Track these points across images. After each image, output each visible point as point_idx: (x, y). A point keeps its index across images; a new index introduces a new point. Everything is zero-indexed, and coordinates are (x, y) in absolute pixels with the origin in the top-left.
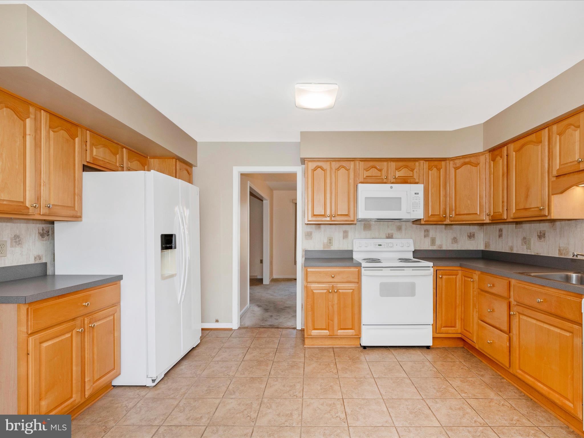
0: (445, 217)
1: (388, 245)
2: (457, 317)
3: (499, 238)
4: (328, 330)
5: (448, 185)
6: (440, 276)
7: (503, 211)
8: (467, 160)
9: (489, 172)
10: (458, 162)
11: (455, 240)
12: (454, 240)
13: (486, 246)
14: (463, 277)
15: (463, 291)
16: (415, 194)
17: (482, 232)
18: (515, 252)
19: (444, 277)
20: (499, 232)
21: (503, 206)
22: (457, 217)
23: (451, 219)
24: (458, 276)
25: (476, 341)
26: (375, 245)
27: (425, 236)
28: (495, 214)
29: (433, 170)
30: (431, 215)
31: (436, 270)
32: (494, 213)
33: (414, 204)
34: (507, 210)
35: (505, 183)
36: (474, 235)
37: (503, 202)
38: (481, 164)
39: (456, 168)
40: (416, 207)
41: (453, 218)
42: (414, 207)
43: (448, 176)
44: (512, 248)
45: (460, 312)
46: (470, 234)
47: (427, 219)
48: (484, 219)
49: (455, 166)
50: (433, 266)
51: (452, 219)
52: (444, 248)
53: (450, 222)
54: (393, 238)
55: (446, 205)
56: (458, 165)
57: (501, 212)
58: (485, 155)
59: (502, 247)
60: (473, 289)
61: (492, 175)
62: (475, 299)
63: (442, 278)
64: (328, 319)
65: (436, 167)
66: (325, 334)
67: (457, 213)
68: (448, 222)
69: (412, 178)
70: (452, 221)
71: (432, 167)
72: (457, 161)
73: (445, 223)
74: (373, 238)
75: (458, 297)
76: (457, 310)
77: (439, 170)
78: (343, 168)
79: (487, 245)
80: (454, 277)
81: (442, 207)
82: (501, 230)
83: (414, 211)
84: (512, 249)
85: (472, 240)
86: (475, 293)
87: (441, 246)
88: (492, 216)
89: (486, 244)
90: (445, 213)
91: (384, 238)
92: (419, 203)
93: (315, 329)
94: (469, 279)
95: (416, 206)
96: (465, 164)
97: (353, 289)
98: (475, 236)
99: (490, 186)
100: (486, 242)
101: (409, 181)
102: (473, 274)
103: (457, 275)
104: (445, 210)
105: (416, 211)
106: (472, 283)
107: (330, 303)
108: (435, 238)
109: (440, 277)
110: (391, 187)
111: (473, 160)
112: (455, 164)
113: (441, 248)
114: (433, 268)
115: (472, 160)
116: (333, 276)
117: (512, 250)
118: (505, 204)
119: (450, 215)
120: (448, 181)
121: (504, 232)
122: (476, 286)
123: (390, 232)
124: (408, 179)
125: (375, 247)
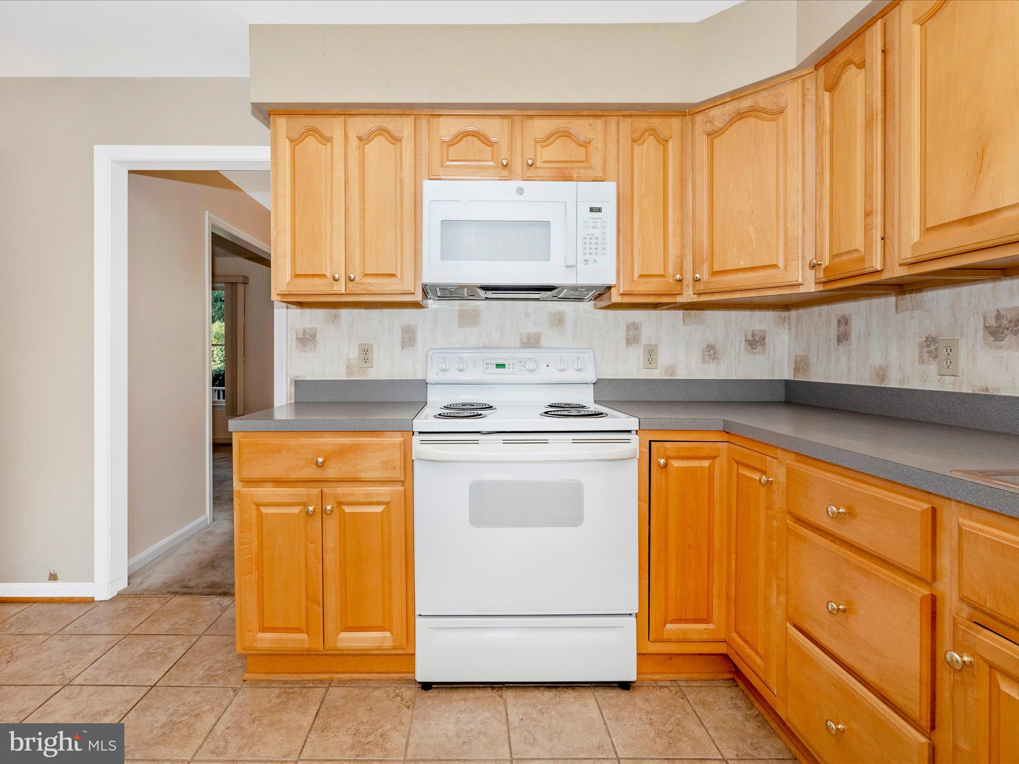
0: (680, 281)
1: (524, 366)
2: (715, 592)
3: (838, 344)
4: (308, 633)
5: (690, 188)
6: (662, 461)
7: (868, 245)
8: (745, 104)
9: (817, 128)
10: (719, 115)
11: (711, 352)
12: (707, 353)
13: (796, 370)
14: (735, 465)
15: (734, 509)
16: (592, 210)
17: (787, 331)
18: (893, 384)
19: (676, 464)
20: (839, 326)
21: (868, 229)
22: (717, 278)
23: (697, 289)
24: (717, 461)
25: (777, 688)
26: (486, 366)
27: (628, 343)
28: (837, 260)
29: (645, 144)
30: (641, 276)
31: (650, 441)
32: (833, 256)
33: (588, 241)
34: (883, 239)
35: (877, 148)
36: (763, 338)
37: (868, 214)
38: (789, 112)
39: (712, 135)
40: (593, 251)
41: (704, 283)
42: (588, 251)
43: (689, 162)
44: (882, 373)
45: (725, 574)
46: (754, 335)
47: (628, 288)
48: (800, 281)
49: (709, 128)
50: (638, 429)
51: (701, 287)
52: (682, 375)
53: (695, 296)
54: (540, 347)
55: (683, 247)
56: (718, 124)
57: (862, 250)
58: (803, 82)
59: (849, 369)
60: (767, 509)
61: (827, 138)
62: (775, 543)
63: (666, 466)
64: (307, 598)
65: (654, 132)
66: (297, 646)
67: (715, 269)
68: (688, 296)
69: (584, 164)
70: (699, 294)
71: (642, 135)
72: (715, 112)
73: (680, 299)
74: (484, 347)
75: (716, 528)
76: (716, 567)
77: (663, 142)
78: (381, 135)
79: (800, 364)
80: (706, 463)
81: (673, 252)
82: (844, 321)
83: (586, 261)
84: (883, 376)
85: (760, 353)
86: (775, 523)
87: (672, 369)
88: (825, 269)
89: (796, 364)
90: (681, 270)
91: (515, 348)
92: (604, 239)
93: (264, 629)
94: (756, 476)
95: (593, 246)
96: (740, 116)
97: (387, 503)
98: (767, 341)
99: (819, 175)
100: (799, 358)
101: (575, 174)
102: (768, 458)
103: (714, 458)
104: (682, 263)
105: (595, 261)
106: (763, 491)
107: (312, 545)
108: (657, 346)
109: (659, 462)
110: (520, 191)
111: (763, 100)
112: (711, 122)
113: (672, 374)
114: (637, 437)
115: (760, 102)
116: (320, 460)
117: (883, 378)
118: (878, 219)
119: (694, 273)
120: (690, 177)
121: (856, 327)
122: (779, 500)
123: (532, 328)
124: (572, 168)
125: (486, 371)
